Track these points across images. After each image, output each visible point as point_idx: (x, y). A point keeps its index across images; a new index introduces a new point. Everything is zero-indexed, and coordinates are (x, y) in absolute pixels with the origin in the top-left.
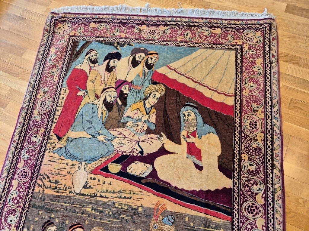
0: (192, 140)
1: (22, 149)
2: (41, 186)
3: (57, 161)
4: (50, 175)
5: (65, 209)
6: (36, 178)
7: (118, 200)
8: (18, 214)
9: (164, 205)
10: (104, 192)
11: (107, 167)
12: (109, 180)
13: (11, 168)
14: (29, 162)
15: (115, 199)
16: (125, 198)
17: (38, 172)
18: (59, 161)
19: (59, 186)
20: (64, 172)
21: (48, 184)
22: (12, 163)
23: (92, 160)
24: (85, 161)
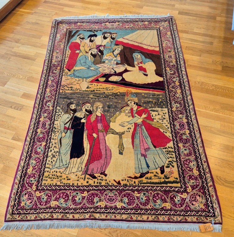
0: (140, 65)
1: (49, 76)
2: (63, 90)
3: (70, 79)
4: (67, 85)
5: (79, 97)
6: (60, 87)
7: (106, 91)
8: (52, 102)
9: (131, 90)
10: (98, 89)
11: (98, 79)
12: (100, 84)
13: (44, 84)
14: (54, 81)
15: (104, 91)
16: (110, 90)
17: (60, 84)
18: (71, 79)
19: (73, 89)
20: (75, 83)
21: (67, 89)
22: (44, 82)
23: (89, 77)
24: (85, 78)
